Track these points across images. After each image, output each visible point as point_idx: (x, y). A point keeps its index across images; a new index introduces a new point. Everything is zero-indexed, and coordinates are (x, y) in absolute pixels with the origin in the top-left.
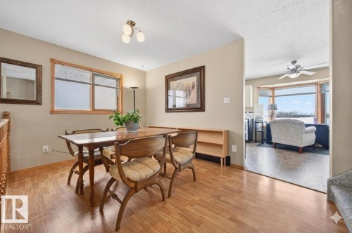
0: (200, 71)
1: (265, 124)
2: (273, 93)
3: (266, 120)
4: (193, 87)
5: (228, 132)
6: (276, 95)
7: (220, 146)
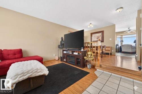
0: (102, 32)
1: (119, 47)
2: (122, 37)
3: (120, 45)
4: (100, 36)
5: (111, 47)
6: (123, 37)
7: (109, 50)
